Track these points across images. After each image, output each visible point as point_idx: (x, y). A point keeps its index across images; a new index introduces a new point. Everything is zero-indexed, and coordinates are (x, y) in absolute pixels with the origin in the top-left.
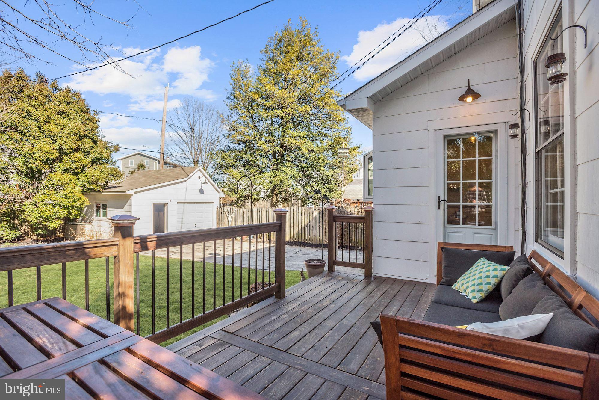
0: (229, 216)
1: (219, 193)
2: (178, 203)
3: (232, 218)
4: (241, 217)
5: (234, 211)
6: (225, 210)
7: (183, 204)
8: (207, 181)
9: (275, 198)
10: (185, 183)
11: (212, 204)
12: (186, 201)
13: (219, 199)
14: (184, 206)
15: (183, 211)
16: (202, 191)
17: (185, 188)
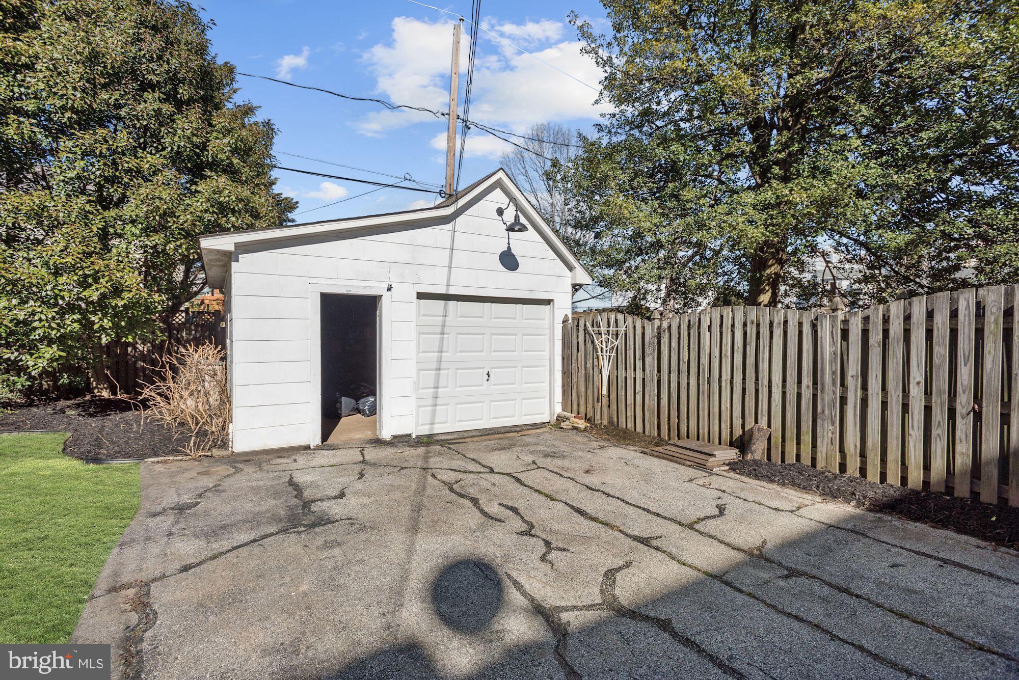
0: (604, 347)
1: (571, 268)
2: (421, 296)
3: (614, 354)
4: (648, 351)
5: (622, 329)
6: (588, 325)
7: (441, 303)
8: (523, 220)
9: (769, 294)
10: (449, 226)
11: (547, 308)
12: (452, 291)
13: (570, 287)
14: (445, 308)
15: (444, 326)
16: (509, 261)
17: (449, 246)
